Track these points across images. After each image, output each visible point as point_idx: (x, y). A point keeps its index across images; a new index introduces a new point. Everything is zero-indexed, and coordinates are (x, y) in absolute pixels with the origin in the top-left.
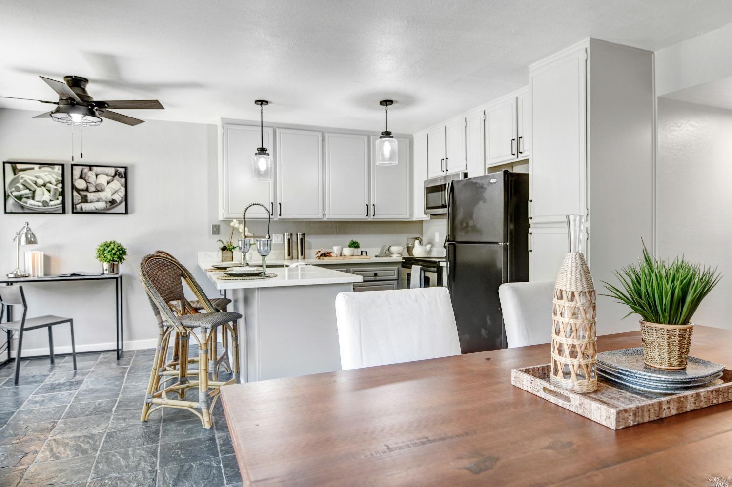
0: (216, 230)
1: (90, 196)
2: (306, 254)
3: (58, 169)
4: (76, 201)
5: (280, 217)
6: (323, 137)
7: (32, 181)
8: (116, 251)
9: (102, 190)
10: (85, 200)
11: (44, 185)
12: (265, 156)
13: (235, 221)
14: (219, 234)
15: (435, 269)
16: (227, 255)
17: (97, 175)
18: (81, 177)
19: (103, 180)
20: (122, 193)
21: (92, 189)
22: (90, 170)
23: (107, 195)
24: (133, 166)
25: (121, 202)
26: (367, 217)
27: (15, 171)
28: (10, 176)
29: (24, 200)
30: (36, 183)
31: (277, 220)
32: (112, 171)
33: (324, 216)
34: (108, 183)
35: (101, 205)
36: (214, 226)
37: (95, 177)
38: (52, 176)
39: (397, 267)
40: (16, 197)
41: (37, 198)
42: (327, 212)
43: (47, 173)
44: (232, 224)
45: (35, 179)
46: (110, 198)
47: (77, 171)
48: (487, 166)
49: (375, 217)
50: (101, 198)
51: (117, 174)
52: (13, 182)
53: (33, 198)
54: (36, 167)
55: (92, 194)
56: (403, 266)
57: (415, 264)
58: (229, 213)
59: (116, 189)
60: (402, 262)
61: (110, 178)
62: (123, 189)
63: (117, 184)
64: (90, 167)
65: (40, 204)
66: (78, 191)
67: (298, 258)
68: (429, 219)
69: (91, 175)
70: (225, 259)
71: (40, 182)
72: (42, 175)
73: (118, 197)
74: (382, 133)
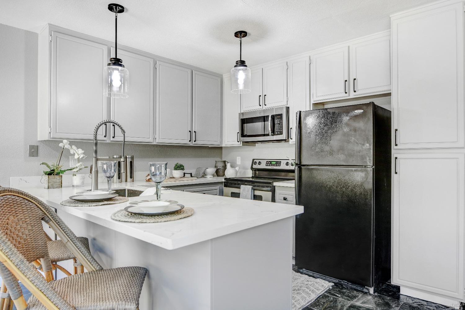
0: (34, 151)
2: (134, 177)
5: (113, 139)
6: (155, 64)
12: (120, 68)
13: (65, 141)
14: (37, 156)
15: (269, 189)
16: (54, 180)
26: (190, 143)
31: (110, 142)
33: (155, 140)
36: (32, 147)
39: (219, 187)
42: (157, 136)
44: (61, 145)
48: (312, 102)
49: (195, 143)
56: (226, 186)
57: (243, 184)
58: (56, 132)
60: (225, 182)
67: (126, 181)
68: (241, 145)
70: (52, 185)
74: (237, 62)
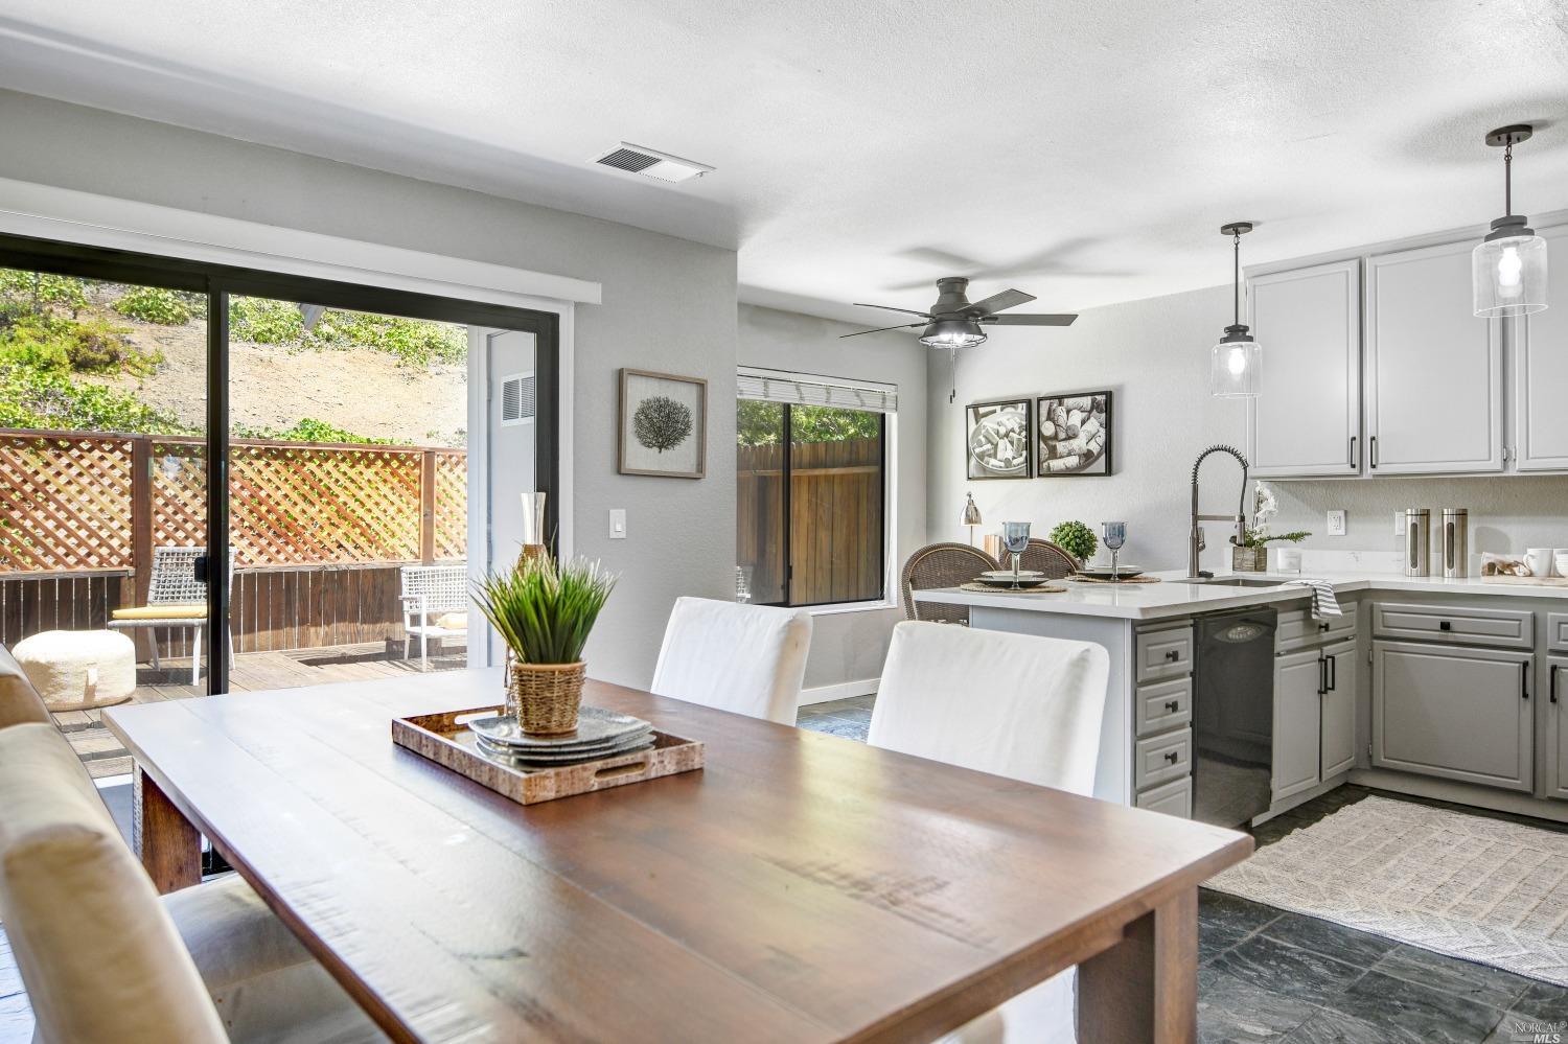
1: (1061, 447)
3: (1022, 409)
4: (1042, 457)
5: (1374, 471)
7: (993, 430)
8: (1071, 539)
9: (1075, 436)
10: (1053, 454)
11: (1007, 435)
17: (1068, 412)
18: (1049, 418)
19: (1076, 418)
20: (1101, 439)
21: (1062, 435)
22: (1060, 404)
23: (1079, 444)
24: (1120, 388)
25: (1099, 454)
27: (978, 417)
28: (973, 426)
29: (986, 458)
30: (998, 433)
32: (1087, 402)
33: (1510, 464)
34: (1083, 422)
35: (1073, 461)
37: (1065, 415)
38: (1013, 419)
40: (978, 455)
41: (1000, 455)
42: (1517, 453)
43: (1009, 416)
45: (996, 427)
46: (1085, 448)
47: (1045, 405)
50: (1073, 450)
51: (1095, 406)
52: (977, 432)
53: (995, 455)
54: (998, 408)
55: (1062, 443)
59: (1093, 433)
61: (1085, 414)
62: (1103, 431)
63: (1095, 424)
64: (1060, 398)
65: (1002, 464)
66: (1046, 439)
69: (1061, 412)
71: (1003, 431)
72: (1004, 419)
73: (1095, 447)
74: (1493, 222)
